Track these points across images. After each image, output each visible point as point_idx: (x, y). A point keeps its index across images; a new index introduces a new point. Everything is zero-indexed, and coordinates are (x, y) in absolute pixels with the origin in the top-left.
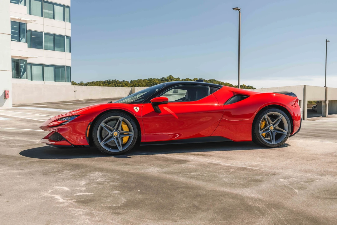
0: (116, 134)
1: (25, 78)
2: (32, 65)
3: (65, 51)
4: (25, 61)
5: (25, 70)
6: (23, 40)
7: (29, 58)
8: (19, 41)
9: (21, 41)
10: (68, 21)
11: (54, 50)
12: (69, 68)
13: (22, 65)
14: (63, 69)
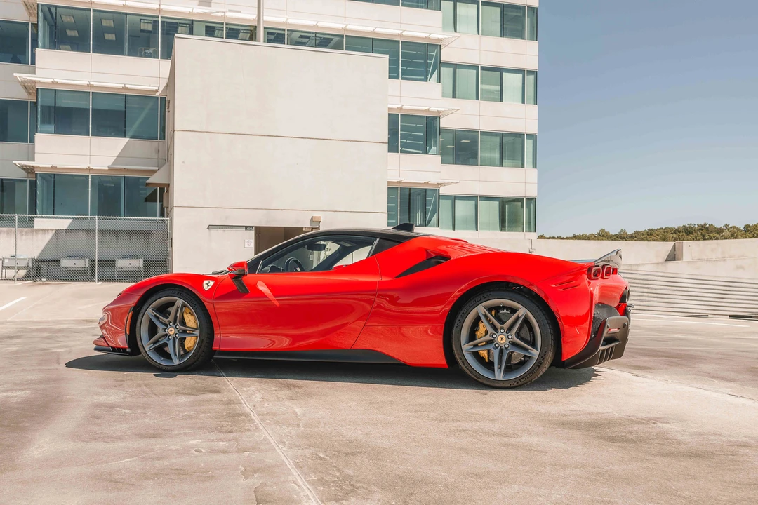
0: (171, 331)
1: (434, 226)
2: (454, 198)
3: (523, 166)
4: (435, 190)
5: (436, 210)
6: (434, 149)
7: (444, 184)
8: (425, 152)
9: (429, 151)
10: (532, 101)
11: (501, 165)
12: (533, 201)
13: (431, 199)
14: (520, 203)
